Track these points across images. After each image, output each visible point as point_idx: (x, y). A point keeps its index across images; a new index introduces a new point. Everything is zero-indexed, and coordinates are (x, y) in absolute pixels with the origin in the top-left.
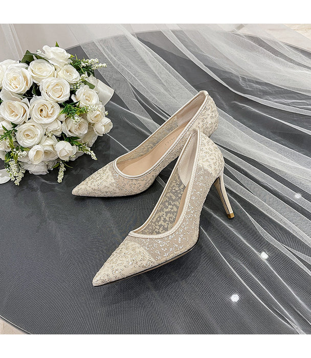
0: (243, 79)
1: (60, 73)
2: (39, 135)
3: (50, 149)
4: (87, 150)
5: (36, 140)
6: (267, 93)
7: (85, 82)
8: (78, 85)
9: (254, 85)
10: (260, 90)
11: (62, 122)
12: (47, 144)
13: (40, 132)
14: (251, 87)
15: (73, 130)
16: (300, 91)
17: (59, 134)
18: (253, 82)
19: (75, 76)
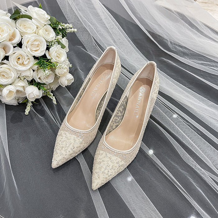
0: (171, 42)
1: (41, 32)
2: (13, 78)
3: (22, 89)
4: (50, 95)
5: (10, 81)
6: (185, 54)
7: (59, 43)
8: (53, 43)
9: (178, 48)
10: (181, 51)
11: (34, 71)
12: (19, 84)
13: (13, 75)
14: (176, 48)
15: (42, 78)
16: (207, 55)
17: (30, 79)
18: (177, 45)
19: (52, 35)
